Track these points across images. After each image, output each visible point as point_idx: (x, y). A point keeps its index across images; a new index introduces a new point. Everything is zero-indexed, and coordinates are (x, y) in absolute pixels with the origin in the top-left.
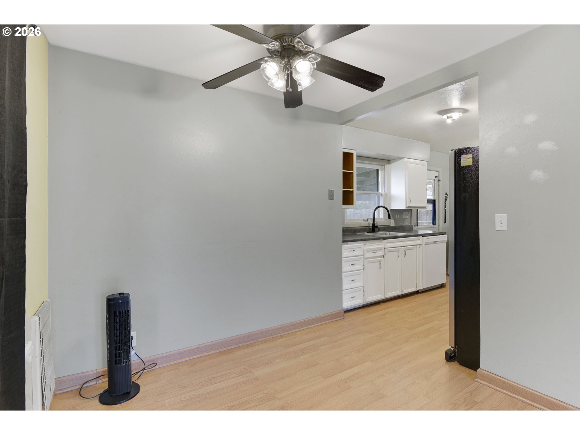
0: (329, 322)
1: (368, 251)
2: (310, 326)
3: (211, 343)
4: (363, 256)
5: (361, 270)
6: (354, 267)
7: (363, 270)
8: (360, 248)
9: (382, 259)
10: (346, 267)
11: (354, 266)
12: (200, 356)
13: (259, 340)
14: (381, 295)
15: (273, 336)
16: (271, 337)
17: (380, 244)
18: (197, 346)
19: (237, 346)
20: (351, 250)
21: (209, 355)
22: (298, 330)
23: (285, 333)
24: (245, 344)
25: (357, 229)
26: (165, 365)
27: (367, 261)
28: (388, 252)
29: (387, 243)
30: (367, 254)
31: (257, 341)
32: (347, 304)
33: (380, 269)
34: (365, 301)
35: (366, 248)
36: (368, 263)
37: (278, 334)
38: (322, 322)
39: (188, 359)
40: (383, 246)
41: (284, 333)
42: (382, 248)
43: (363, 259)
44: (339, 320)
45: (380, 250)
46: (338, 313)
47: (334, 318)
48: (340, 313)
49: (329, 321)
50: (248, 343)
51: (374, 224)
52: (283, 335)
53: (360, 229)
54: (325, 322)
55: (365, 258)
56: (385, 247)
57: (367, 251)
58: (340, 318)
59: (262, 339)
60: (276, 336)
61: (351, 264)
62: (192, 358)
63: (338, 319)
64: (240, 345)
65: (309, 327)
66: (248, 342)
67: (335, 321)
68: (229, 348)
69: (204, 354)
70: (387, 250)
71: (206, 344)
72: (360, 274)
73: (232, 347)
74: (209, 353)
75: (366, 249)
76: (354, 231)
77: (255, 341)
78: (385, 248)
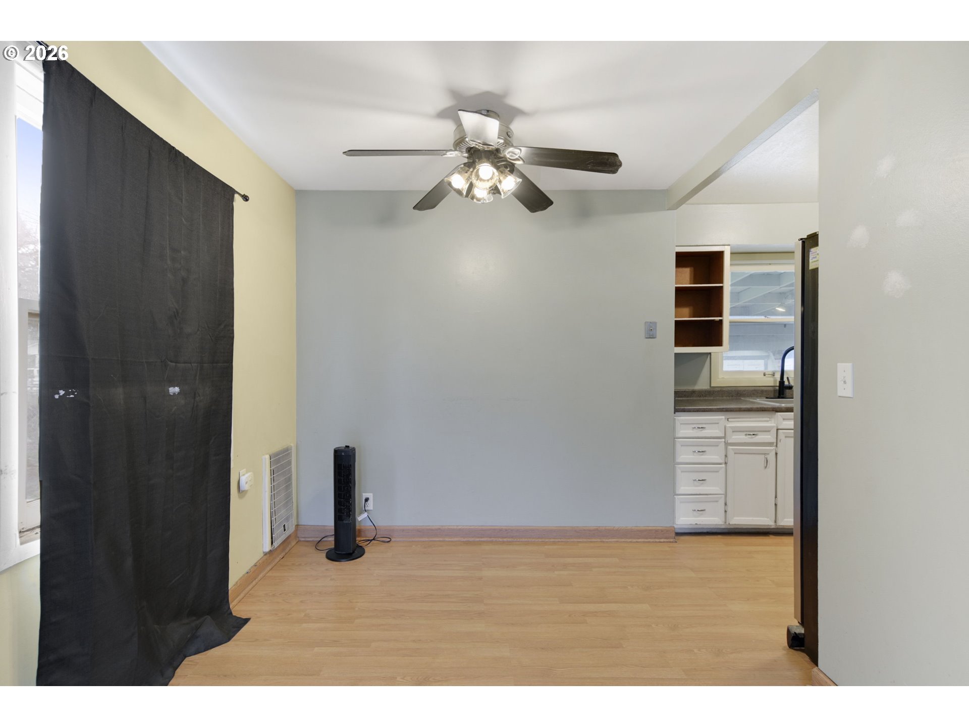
0: (644, 542)
1: (736, 431)
2: (607, 540)
3: (455, 527)
4: (723, 440)
5: (720, 464)
6: (702, 457)
7: (724, 466)
8: (718, 423)
9: (771, 450)
10: (684, 455)
11: (702, 455)
12: (441, 539)
13: (521, 540)
14: (768, 518)
15: (543, 540)
16: (540, 540)
17: (768, 421)
18: (439, 527)
19: (489, 539)
20: (693, 426)
21: (452, 541)
22: (585, 540)
23: (562, 540)
24: (501, 540)
25: (744, 391)
26: (401, 539)
27: (732, 449)
28: (786, 437)
29: (784, 419)
30: (733, 437)
31: (518, 540)
32: (685, 519)
33: (766, 467)
34: (727, 523)
35: (729, 425)
36: (735, 453)
37: (550, 539)
38: (630, 539)
39: (427, 539)
40: (775, 425)
41: (560, 539)
42: (773, 427)
43: (722, 445)
44: (664, 542)
45: (766, 431)
46: (662, 531)
47: (655, 538)
48: (667, 531)
49: (643, 540)
50: (505, 540)
51: (782, 382)
52: (559, 542)
53: (753, 391)
54: (635, 540)
55: (727, 444)
56: (780, 427)
57: (733, 432)
58: (665, 540)
59: (526, 540)
60: (547, 540)
61: (699, 452)
62: (431, 539)
63: (662, 540)
64: (494, 539)
65: (604, 540)
66: (505, 538)
67: (656, 542)
68: (478, 539)
69: (447, 539)
70: (784, 433)
71: (449, 527)
72: (718, 472)
73: (483, 539)
74: (452, 539)
75: (731, 427)
76: (738, 393)
77: (515, 540)
78: (777, 430)
